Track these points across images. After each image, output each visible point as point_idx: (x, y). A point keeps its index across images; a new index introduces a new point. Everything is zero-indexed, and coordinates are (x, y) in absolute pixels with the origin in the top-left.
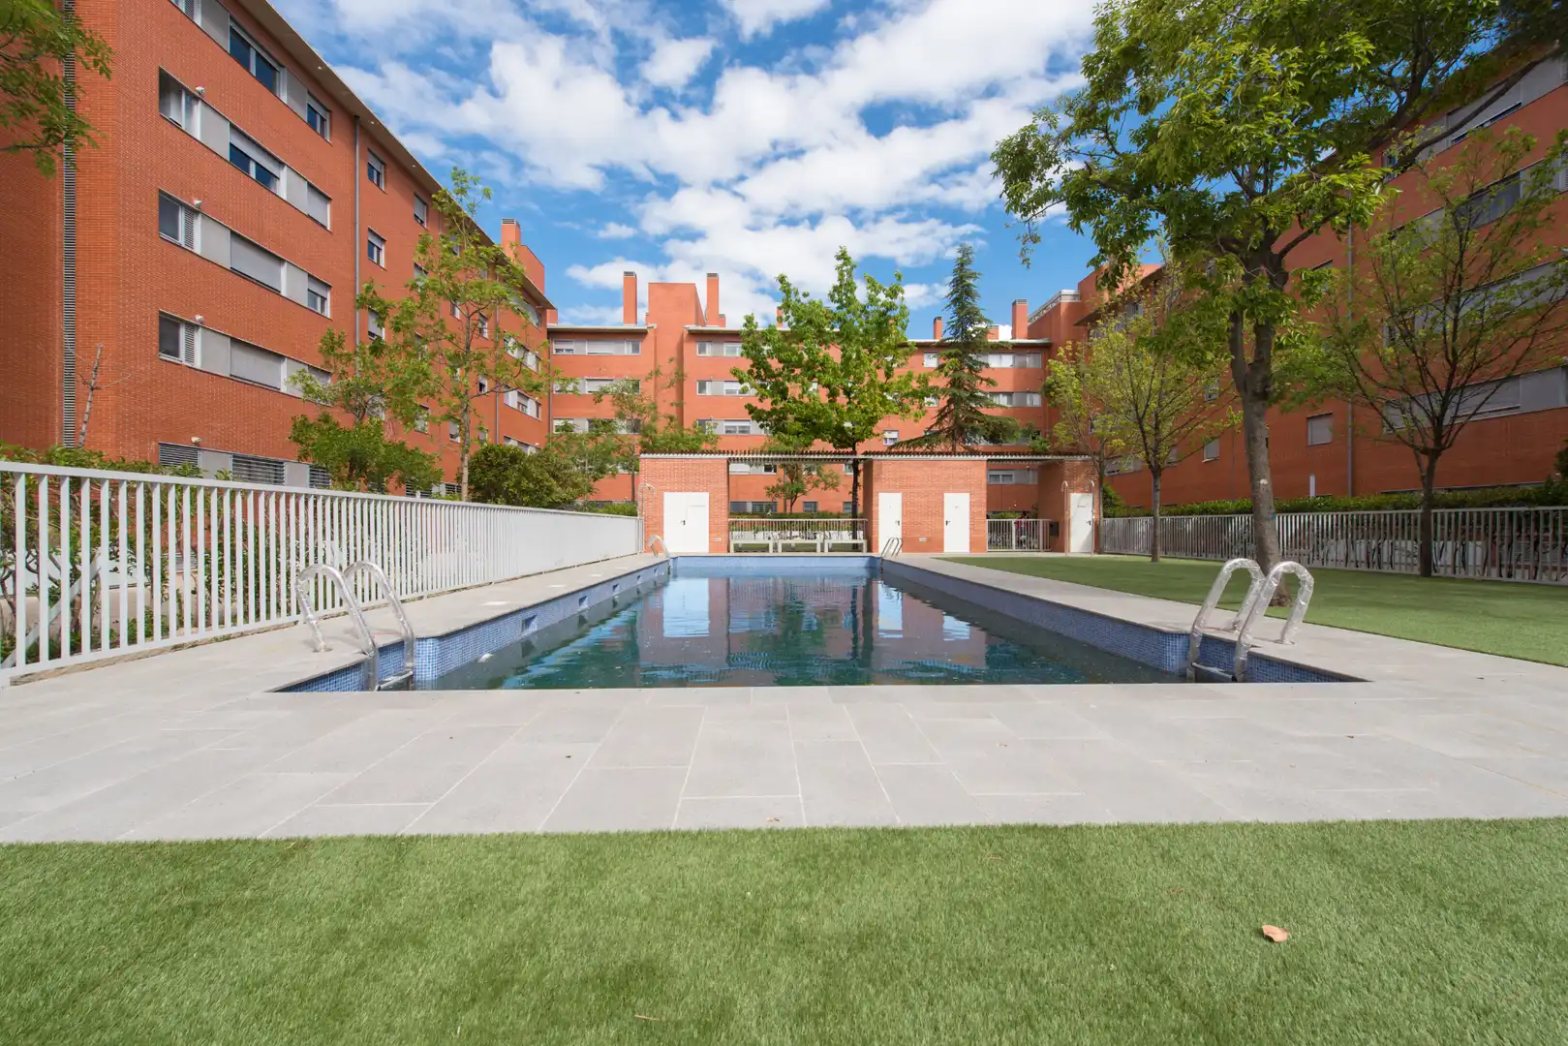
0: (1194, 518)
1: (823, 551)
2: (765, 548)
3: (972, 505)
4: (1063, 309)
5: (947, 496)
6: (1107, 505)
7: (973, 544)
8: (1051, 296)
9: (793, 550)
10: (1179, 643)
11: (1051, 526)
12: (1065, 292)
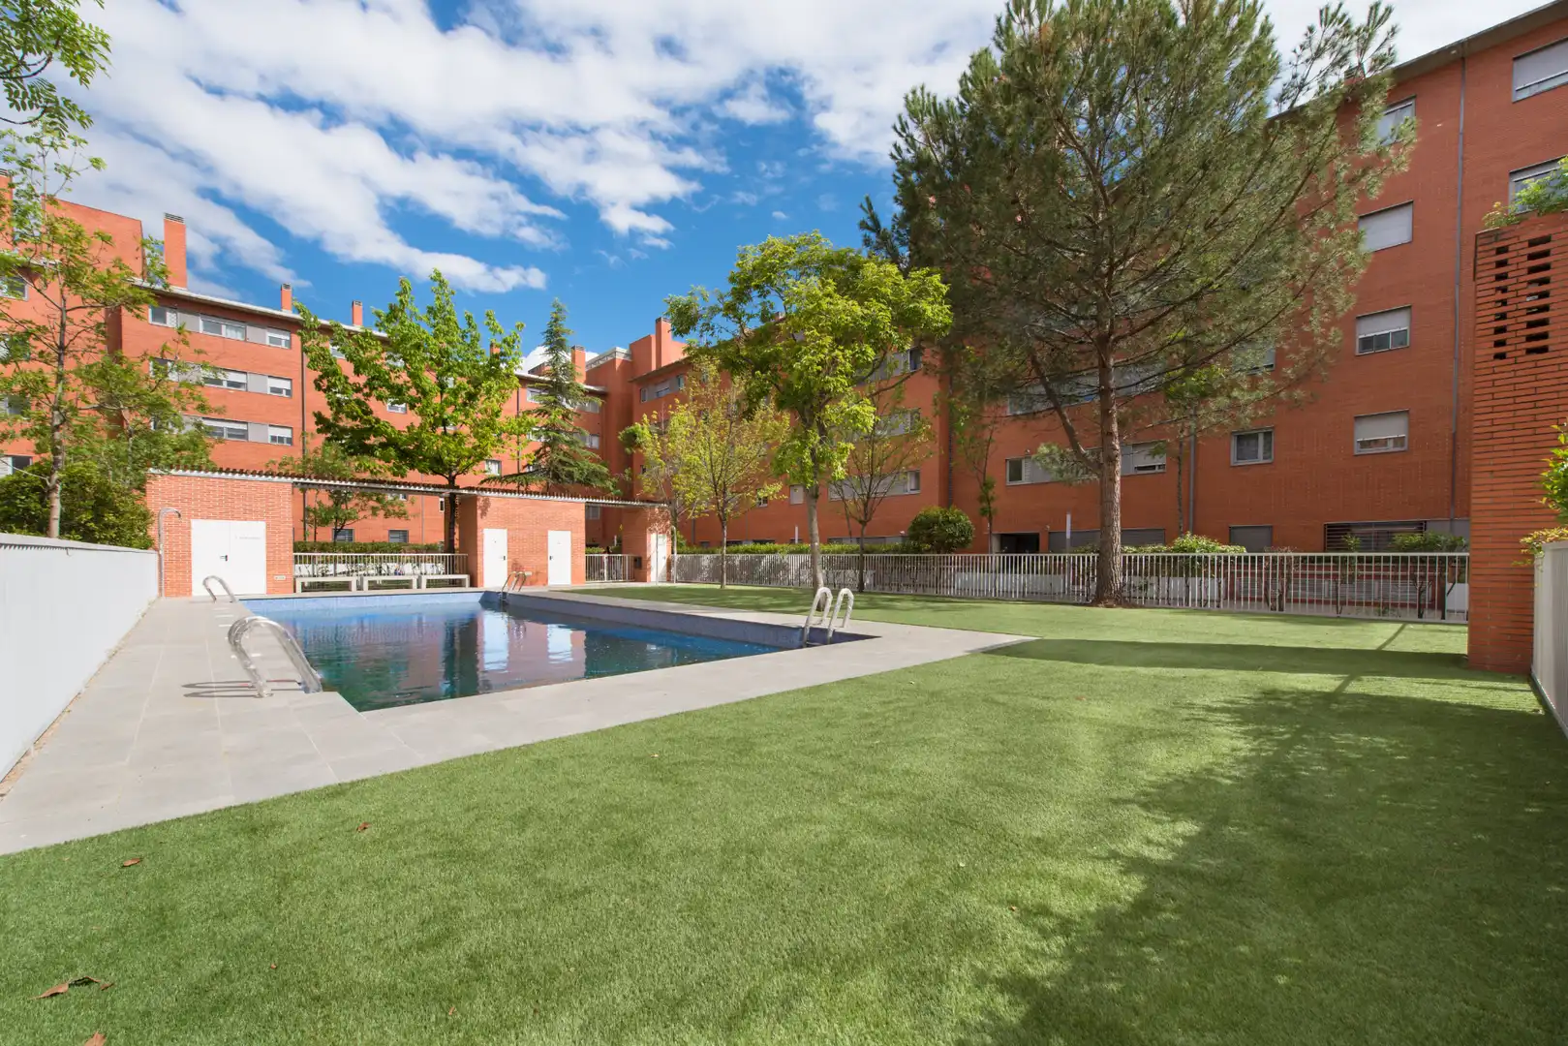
0: (740, 556)
1: (419, 587)
2: (346, 586)
3: (573, 542)
4: (618, 365)
5: (551, 534)
6: (678, 547)
7: (574, 577)
8: (608, 351)
9: (378, 587)
10: (798, 633)
11: (635, 560)
12: (619, 349)
